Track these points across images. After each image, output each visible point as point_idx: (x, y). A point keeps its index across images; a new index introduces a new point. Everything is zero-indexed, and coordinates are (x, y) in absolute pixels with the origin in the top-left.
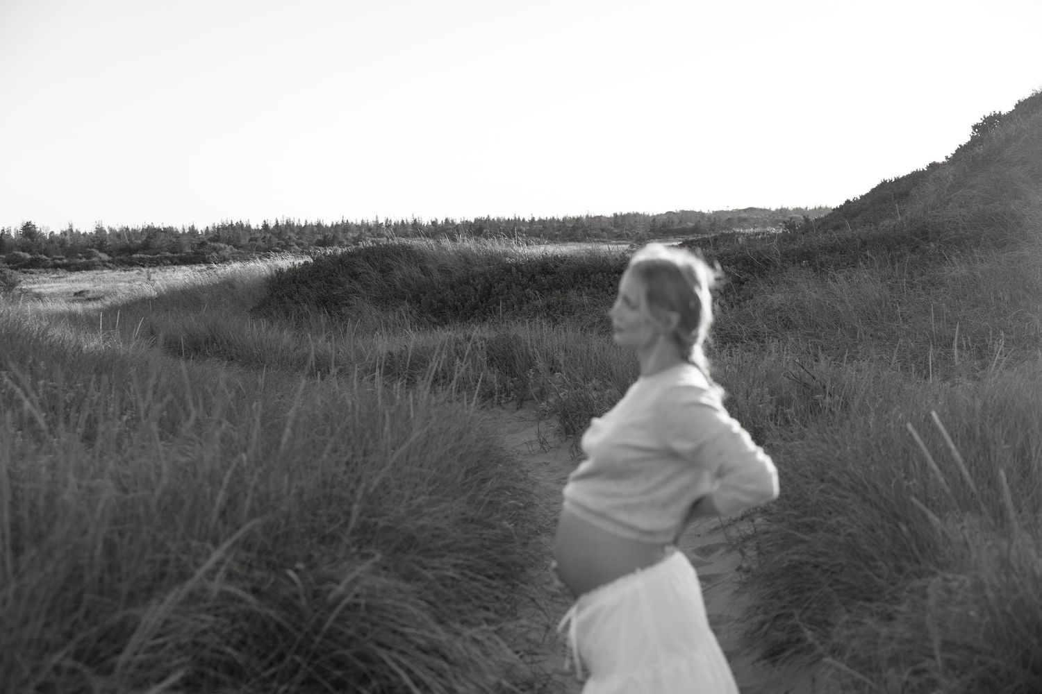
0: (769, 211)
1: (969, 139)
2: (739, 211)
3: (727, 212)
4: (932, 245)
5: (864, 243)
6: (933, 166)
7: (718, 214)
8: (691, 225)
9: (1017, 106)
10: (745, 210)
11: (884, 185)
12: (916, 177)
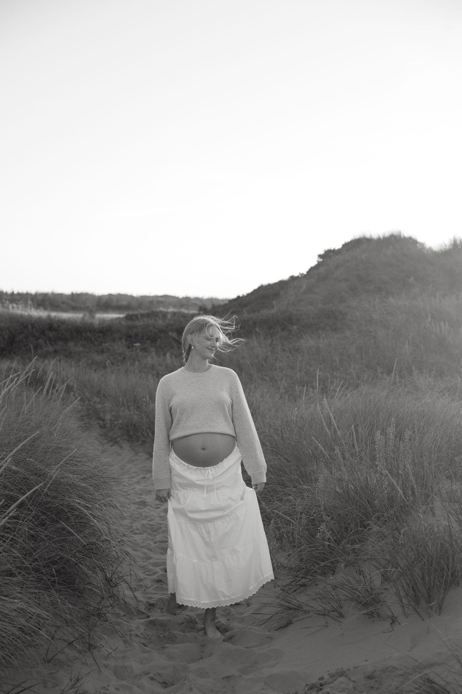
0: (178, 298)
1: (316, 263)
2: (157, 297)
3: (150, 297)
4: (295, 327)
5: (255, 324)
6: (292, 278)
7: (144, 298)
8: (124, 303)
9: (343, 245)
10: (162, 296)
11: (261, 288)
12: (282, 284)
